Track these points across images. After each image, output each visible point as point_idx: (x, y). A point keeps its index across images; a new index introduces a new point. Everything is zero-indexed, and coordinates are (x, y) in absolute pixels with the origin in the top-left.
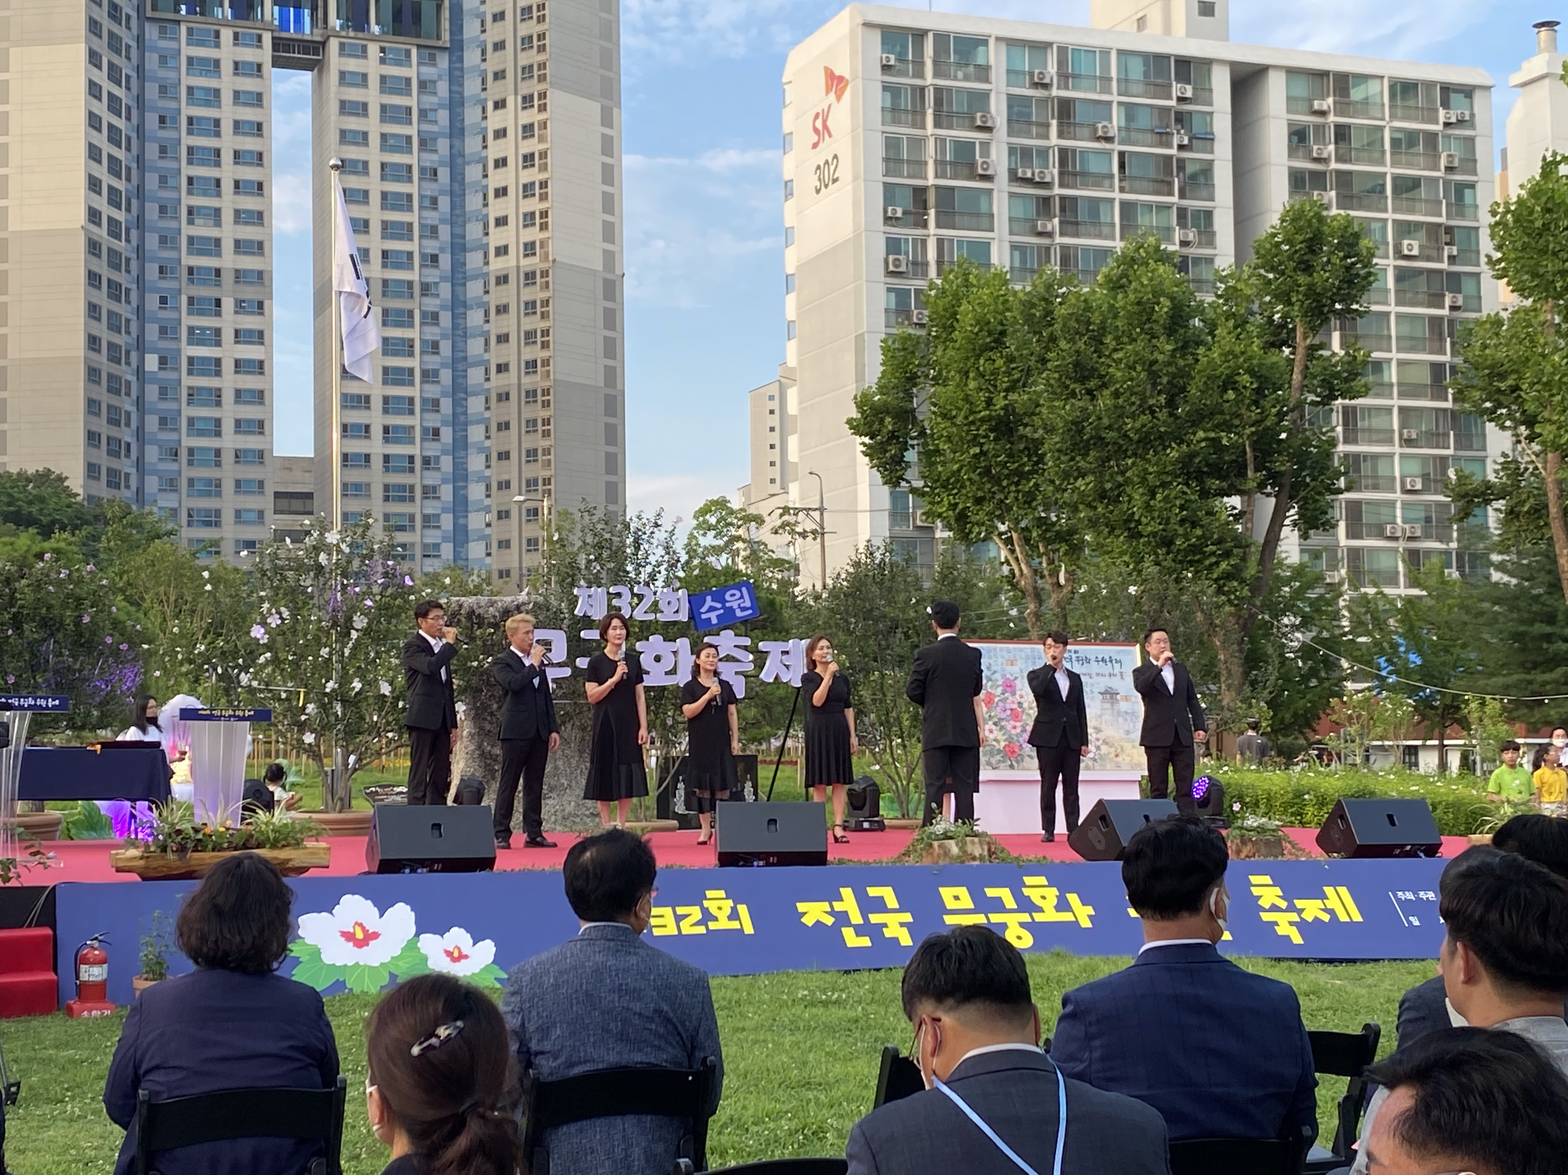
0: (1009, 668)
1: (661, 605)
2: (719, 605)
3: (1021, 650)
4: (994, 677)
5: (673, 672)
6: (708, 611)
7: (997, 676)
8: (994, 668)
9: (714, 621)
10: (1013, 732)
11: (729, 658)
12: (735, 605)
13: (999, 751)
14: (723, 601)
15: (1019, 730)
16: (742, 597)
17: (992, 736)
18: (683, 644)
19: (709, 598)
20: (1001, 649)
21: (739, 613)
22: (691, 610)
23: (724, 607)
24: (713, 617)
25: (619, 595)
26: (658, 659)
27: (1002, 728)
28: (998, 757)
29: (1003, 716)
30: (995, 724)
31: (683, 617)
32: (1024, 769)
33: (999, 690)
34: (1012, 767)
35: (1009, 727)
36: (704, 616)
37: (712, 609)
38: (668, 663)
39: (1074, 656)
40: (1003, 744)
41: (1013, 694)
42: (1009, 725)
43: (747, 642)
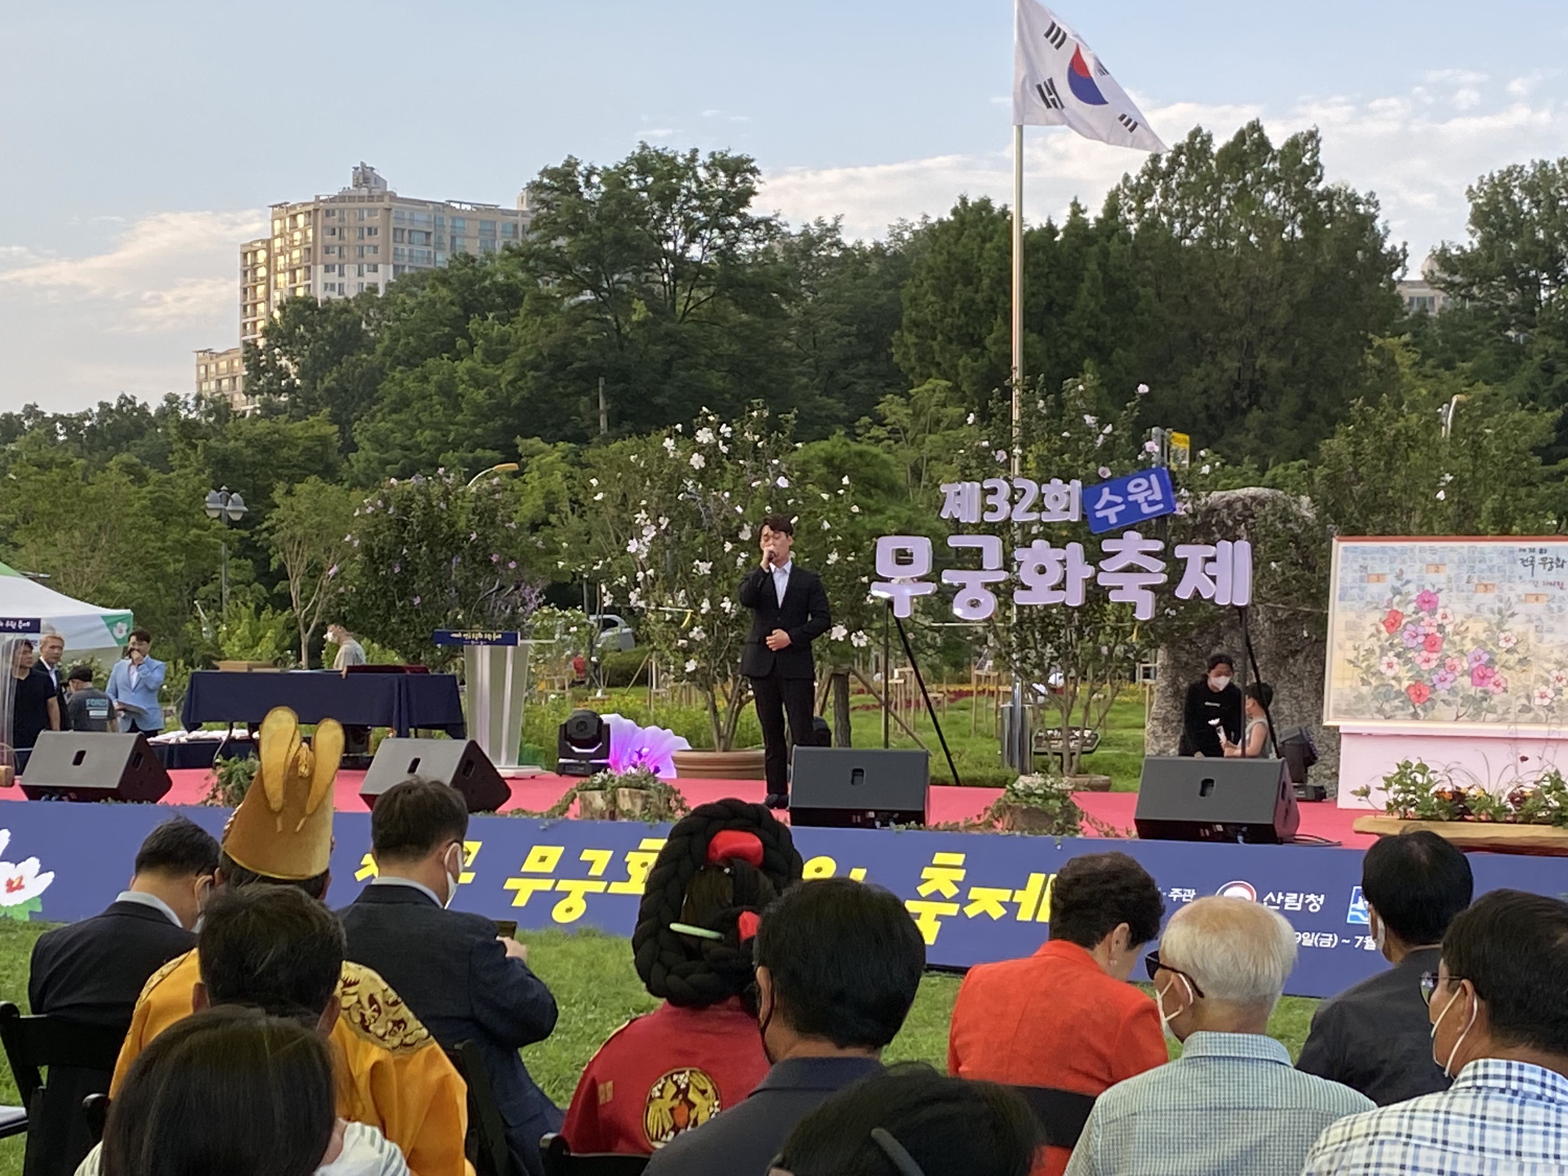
0: (1432, 577)
1: (1047, 502)
2: (1119, 499)
3: (1453, 550)
4: (1404, 590)
5: (1061, 586)
6: (1105, 508)
7: (1411, 588)
8: (1406, 577)
9: (1113, 520)
10: (1425, 667)
11: (1131, 569)
12: (1140, 498)
13: (1399, 694)
14: (1125, 494)
15: (1433, 664)
16: (1150, 487)
17: (1390, 673)
18: (1075, 550)
19: (1106, 490)
20: (1422, 550)
21: (1146, 509)
22: (1083, 508)
23: (1125, 502)
24: (1111, 515)
25: (994, 491)
26: (1042, 570)
27: (1408, 661)
28: (1397, 702)
29: (1413, 643)
30: (1398, 655)
31: (1074, 516)
32: (1433, 720)
33: (1411, 608)
34: (1415, 716)
35: (1419, 660)
36: (1099, 515)
37: (1110, 505)
38: (1054, 576)
39: (1538, 557)
40: (1406, 683)
41: (1433, 612)
42: (1418, 657)
43: (1158, 546)
